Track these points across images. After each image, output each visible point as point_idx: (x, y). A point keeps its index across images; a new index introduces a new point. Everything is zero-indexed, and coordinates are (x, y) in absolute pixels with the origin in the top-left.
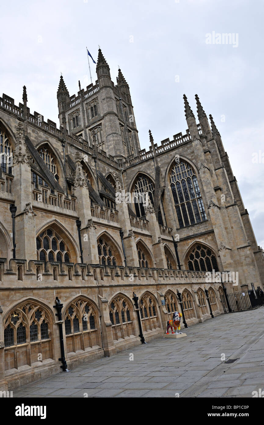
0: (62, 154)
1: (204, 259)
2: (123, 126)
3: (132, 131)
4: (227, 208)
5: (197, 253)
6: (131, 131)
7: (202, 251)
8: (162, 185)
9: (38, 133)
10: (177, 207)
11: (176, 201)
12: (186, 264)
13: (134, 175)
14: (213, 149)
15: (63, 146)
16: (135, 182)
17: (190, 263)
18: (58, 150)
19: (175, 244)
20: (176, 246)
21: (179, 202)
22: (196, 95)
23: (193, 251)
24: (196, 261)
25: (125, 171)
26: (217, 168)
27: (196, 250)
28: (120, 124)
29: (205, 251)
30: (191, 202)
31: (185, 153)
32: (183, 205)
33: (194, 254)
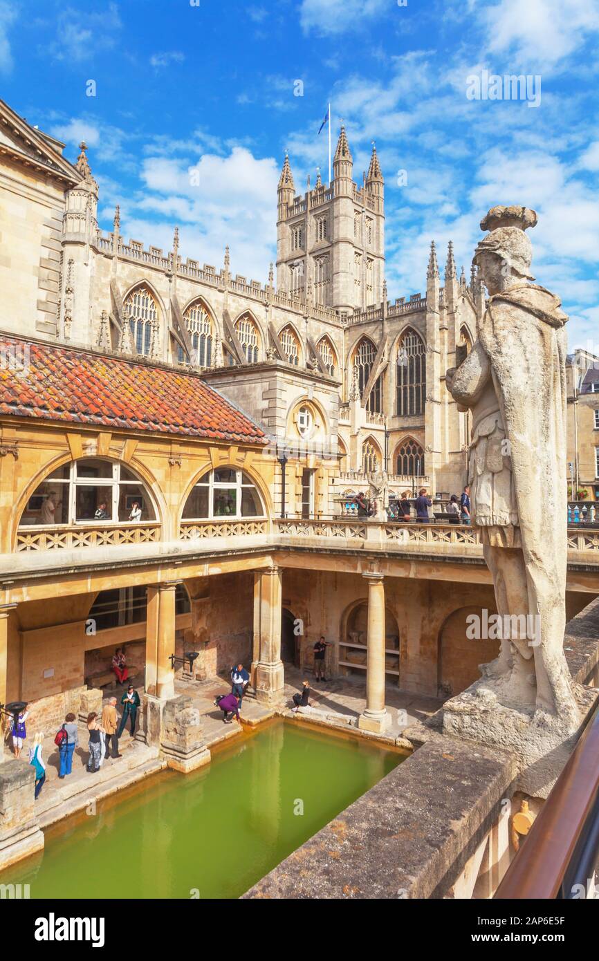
0: (265, 321)
1: (414, 456)
2: (360, 255)
3: (375, 259)
4: (449, 403)
5: (408, 448)
6: (372, 260)
7: (414, 448)
8: (386, 358)
9: (238, 302)
10: (399, 390)
11: (399, 383)
12: (394, 457)
13: (358, 337)
14: (452, 326)
15: (267, 311)
16: (358, 346)
17: (399, 457)
18: (260, 317)
19: (387, 434)
20: (387, 436)
21: (402, 384)
22: (450, 243)
23: (405, 445)
24: (406, 457)
25: (348, 329)
26: (450, 351)
27: (408, 444)
28: (356, 253)
29: (417, 448)
30: (414, 387)
31: (419, 323)
32: (405, 389)
33: (405, 448)
